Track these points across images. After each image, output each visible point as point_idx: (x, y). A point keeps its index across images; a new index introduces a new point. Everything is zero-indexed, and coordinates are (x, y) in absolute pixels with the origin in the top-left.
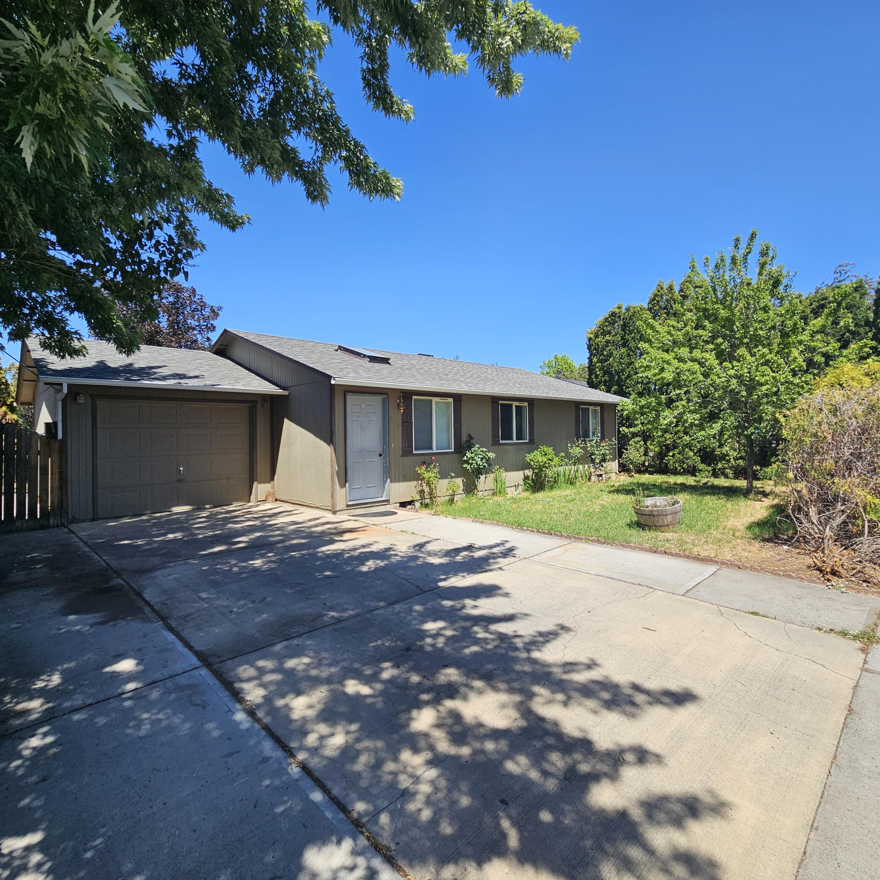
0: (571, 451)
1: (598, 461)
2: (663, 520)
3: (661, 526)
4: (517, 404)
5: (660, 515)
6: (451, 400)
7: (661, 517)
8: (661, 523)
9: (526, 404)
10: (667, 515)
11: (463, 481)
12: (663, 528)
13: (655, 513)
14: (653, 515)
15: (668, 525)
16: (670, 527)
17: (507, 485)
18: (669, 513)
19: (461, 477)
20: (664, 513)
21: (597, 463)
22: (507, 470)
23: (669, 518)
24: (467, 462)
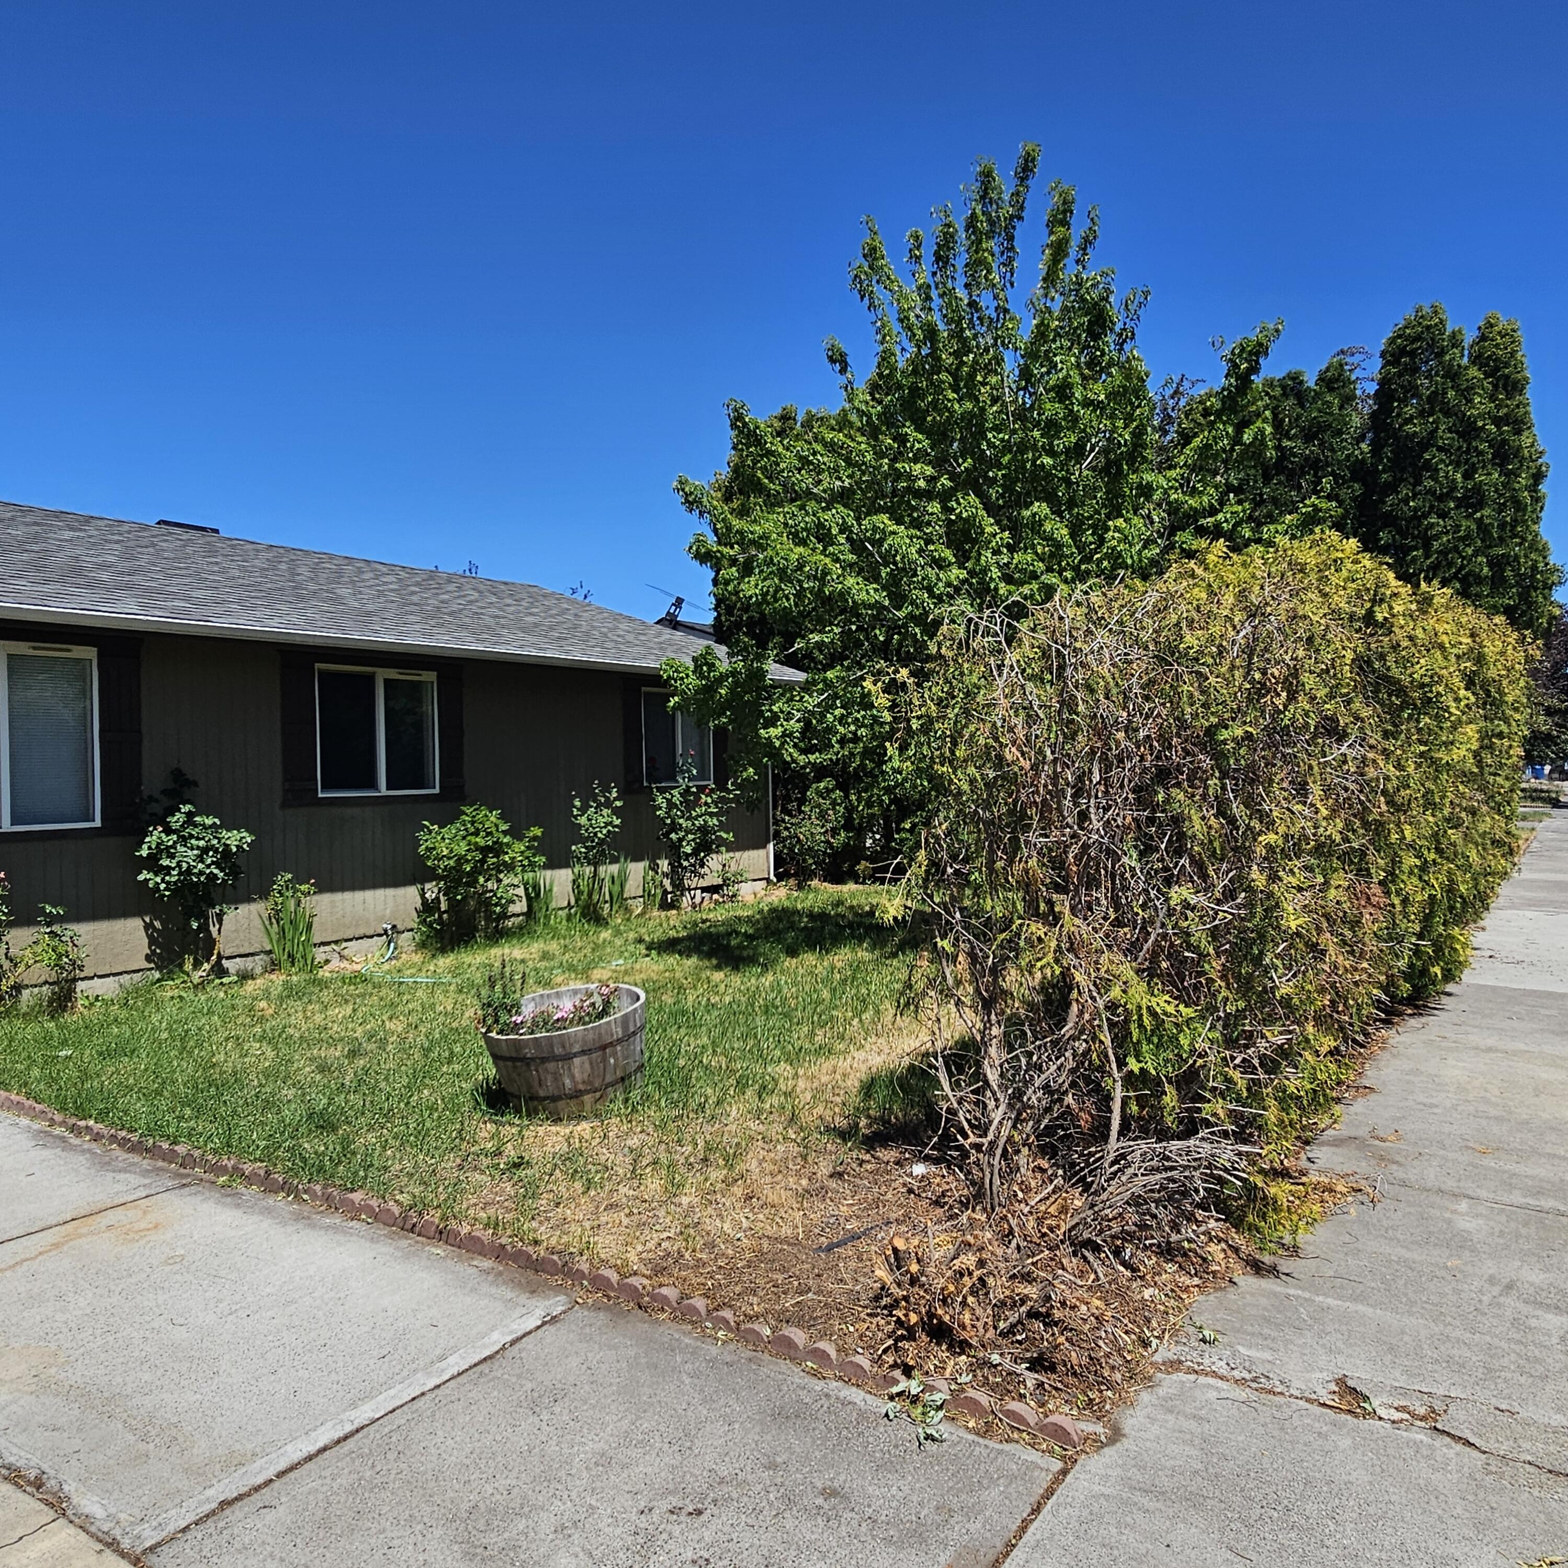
0: (583, 820)
1: (688, 850)
2: (557, 1077)
3: (555, 1099)
4: (393, 674)
5: (544, 1060)
6: (90, 653)
7: (551, 1066)
8: (549, 1087)
9: (430, 676)
10: (568, 1057)
11: (147, 927)
12: (561, 1104)
13: (529, 1052)
14: (523, 1059)
15: (577, 1094)
16: (587, 1098)
17: (316, 938)
18: (576, 1049)
19: (139, 914)
20: (558, 1051)
21: (687, 856)
22: (323, 887)
23: (580, 1068)
24: (152, 863)
